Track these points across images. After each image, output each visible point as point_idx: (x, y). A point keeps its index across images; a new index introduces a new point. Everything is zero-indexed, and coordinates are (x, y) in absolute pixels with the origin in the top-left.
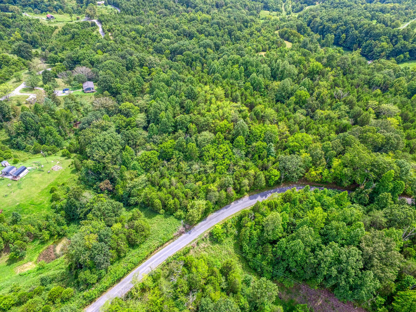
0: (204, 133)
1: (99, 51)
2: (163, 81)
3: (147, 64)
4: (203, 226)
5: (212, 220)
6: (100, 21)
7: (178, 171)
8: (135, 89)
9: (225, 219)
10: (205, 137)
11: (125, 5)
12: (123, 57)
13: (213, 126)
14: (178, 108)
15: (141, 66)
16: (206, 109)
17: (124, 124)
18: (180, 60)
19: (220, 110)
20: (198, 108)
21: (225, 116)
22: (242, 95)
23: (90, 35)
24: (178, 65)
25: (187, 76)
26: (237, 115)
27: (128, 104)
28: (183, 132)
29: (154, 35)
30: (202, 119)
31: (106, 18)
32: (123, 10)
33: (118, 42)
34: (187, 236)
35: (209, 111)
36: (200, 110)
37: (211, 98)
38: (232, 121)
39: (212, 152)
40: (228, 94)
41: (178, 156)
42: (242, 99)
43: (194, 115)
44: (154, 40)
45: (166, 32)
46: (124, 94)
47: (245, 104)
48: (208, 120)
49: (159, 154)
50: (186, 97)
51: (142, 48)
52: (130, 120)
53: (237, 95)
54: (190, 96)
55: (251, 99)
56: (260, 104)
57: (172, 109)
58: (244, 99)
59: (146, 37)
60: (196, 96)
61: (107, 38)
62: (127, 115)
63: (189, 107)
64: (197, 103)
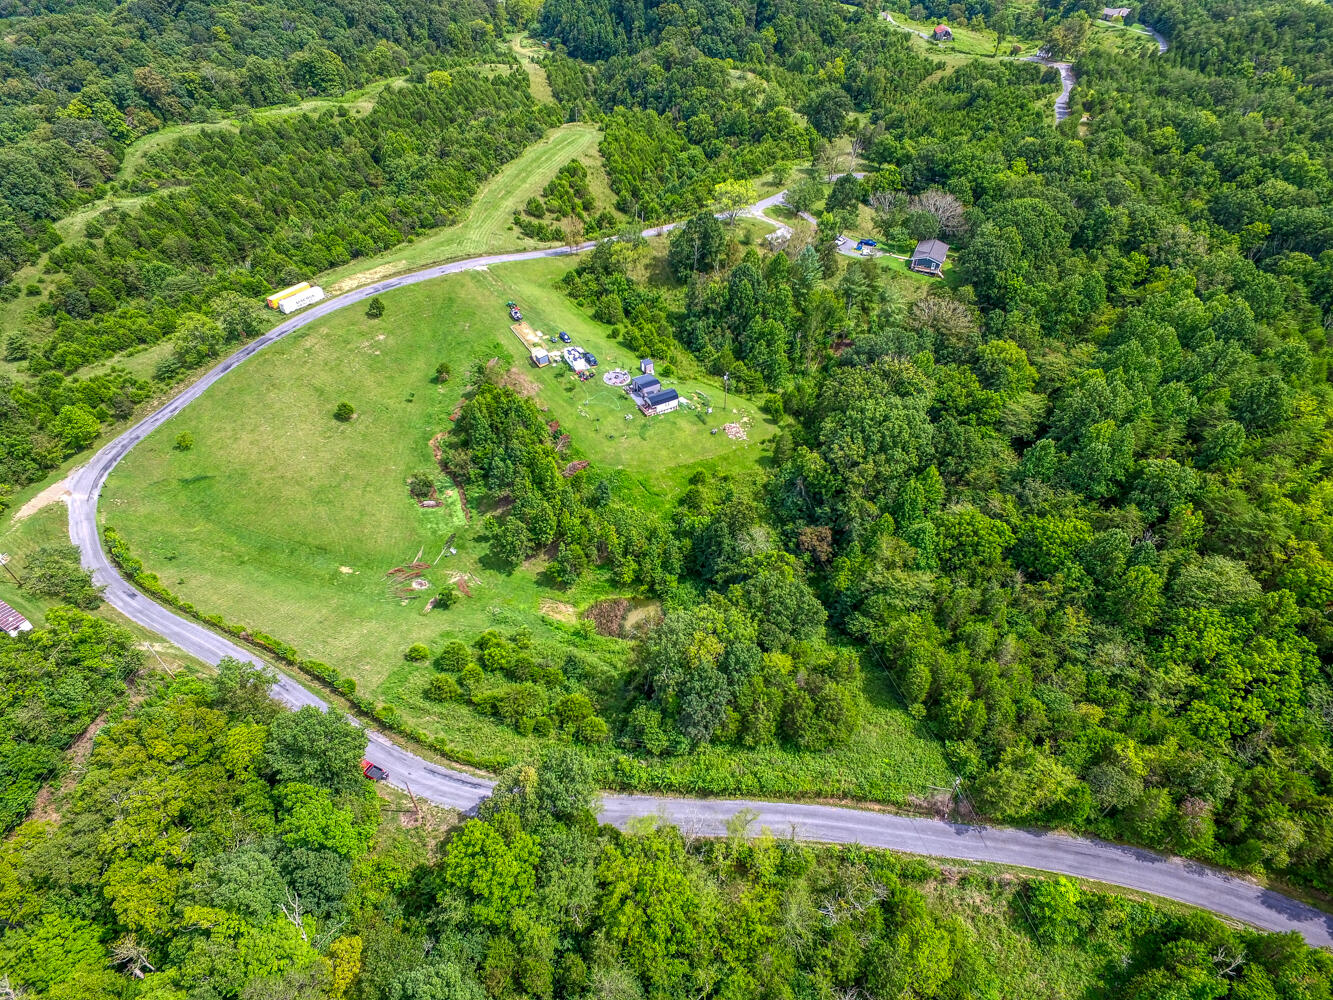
0: (1222, 562)
1: (1020, 164)
2: (1177, 322)
3: (1154, 248)
4: (1017, 848)
5: (1060, 854)
6: (1077, 72)
7: (1045, 629)
8: (1059, 311)
9: (1111, 888)
10: (1217, 578)
11: (1197, 34)
12: (1084, 201)
13: (1279, 555)
14: (1173, 434)
15: (1129, 246)
16: (1289, 485)
17: (962, 402)
18: (1291, 273)
20: (1258, 466)
23: (1022, 107)
24: (1270, 288)
25: (1284, 336)
27: (1012, 349)
28: (1143, 519)
29: (1243, 157)
30: (1246, 512)
31: (1102, 63)
32: (1181, 46)
33: (1096, 149)
35: (1300, 497)
36: (1260, 476)
39: (1213, 639)
41: (1074, 584)
44: (1229, 174)
45: (1299, 155)
46: (1016, 315)
48: (1271, 528)
49: (1013, 542)
50: (1232, 407)
51: (1165, 191)
52: (989, 400)
54: (1253, 412)
57: (1151, 425)
59: (1205, 157)
60: (1277, 420)
61: (1066, 130)
62: (988, 380)
63: (1222, 449)
64: (1261, 448)
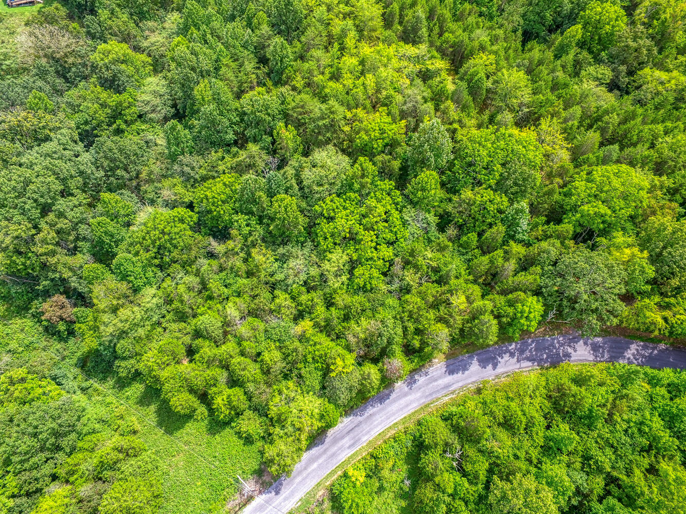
0: (320, 155)
4: (315, 465)
5: (340, 443)
7: (249, 274)
9: (376, 439)
10: (323, 173)
13: (347, 129)
14: (249, 66)
16: (327, 71)
17: (102, 115)
19: (369, 76)
20: (306, 66)
21: (384, 93)
22: (431, 16)
26: (418, 92)
27: (116, 48)
28: (262, 149)
30: (316, 107)
34: (268, 502)
35: (336, 76)
36: (310, 72)
37: (344, 33)
38: (403, 115)
39: (344, 222)
40: (392, 14)
41: (246, 230)
42: (430, 30)
43: (294, 89)
47: (439, 50)
48: (332, 113)
49: (195, 218)
50: (272, 25)
52: (122, 102)
53: (418, 18)
54: (284, 23)
55: (455, 33)
56: (482, 48)
57: (233, 65)
58: (437, 30)
60: (300, 21)
62: (112, 84)
63: (281, 61)
64: (302, 48)
